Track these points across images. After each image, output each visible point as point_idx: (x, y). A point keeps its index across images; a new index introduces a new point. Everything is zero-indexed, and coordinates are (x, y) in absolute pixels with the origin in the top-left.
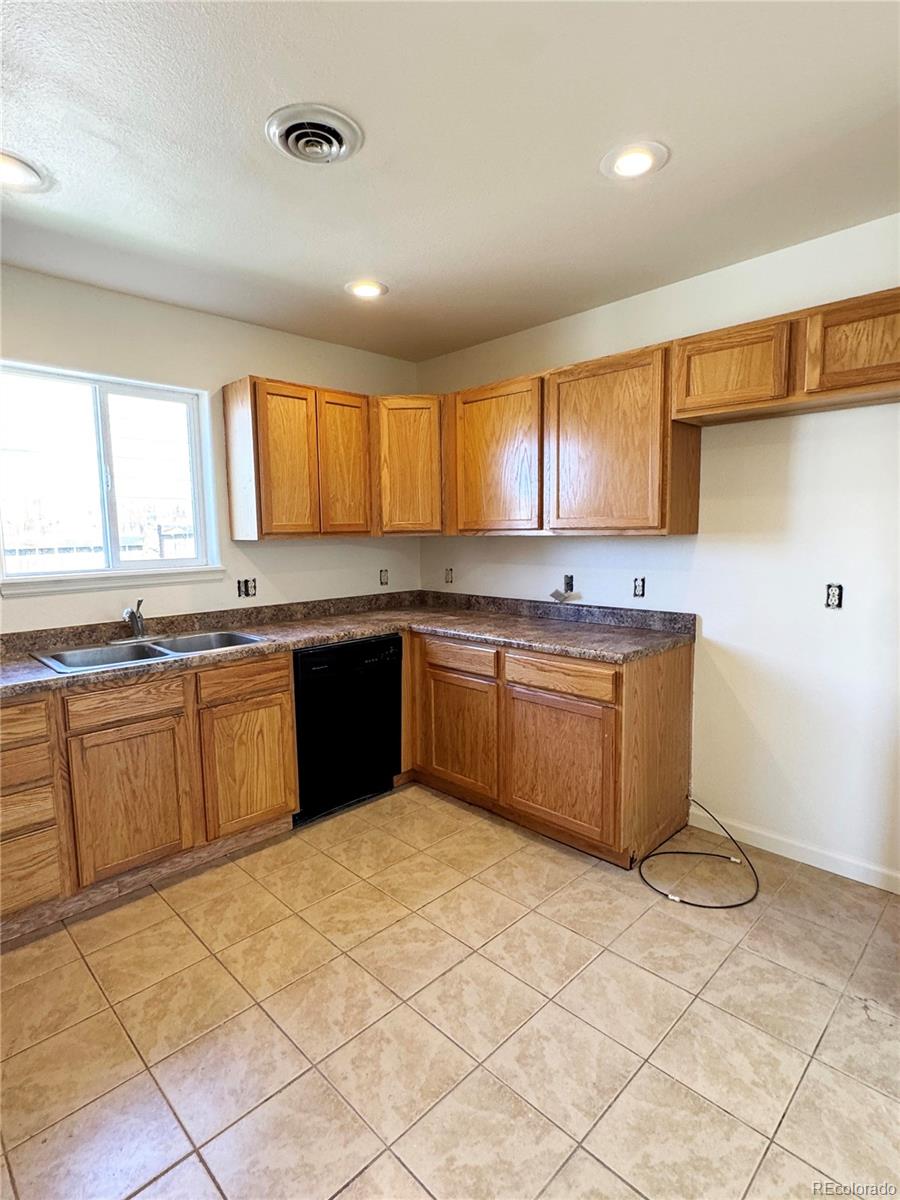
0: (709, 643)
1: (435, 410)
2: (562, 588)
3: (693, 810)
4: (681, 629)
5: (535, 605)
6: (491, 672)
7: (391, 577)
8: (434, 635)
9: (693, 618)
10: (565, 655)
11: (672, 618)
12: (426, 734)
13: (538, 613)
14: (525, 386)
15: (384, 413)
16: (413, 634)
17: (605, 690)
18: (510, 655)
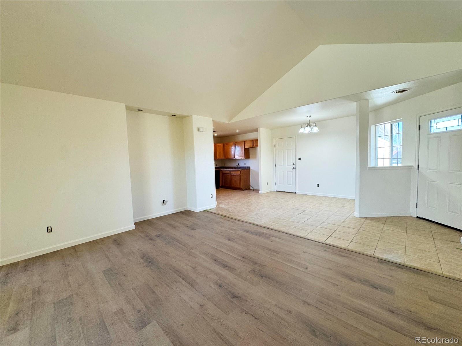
0: (252, 170)
1: (223, 145)
2: (238, 165)
3: (251, 187)
4: (248, 169)
5: (235, 167)
6: (229, 173)
7: (218, 164)
8: (223, 170)
9: (250, 167)
10: (236, 170)
11: (248, 167)
12: (223, 181)
13: (235, 168)
14: (232, 143)
15: (217, 146)
16: (221, 170)
17: (239, 173)
18: (231, 171)
